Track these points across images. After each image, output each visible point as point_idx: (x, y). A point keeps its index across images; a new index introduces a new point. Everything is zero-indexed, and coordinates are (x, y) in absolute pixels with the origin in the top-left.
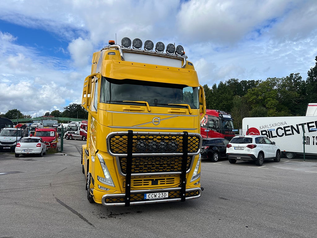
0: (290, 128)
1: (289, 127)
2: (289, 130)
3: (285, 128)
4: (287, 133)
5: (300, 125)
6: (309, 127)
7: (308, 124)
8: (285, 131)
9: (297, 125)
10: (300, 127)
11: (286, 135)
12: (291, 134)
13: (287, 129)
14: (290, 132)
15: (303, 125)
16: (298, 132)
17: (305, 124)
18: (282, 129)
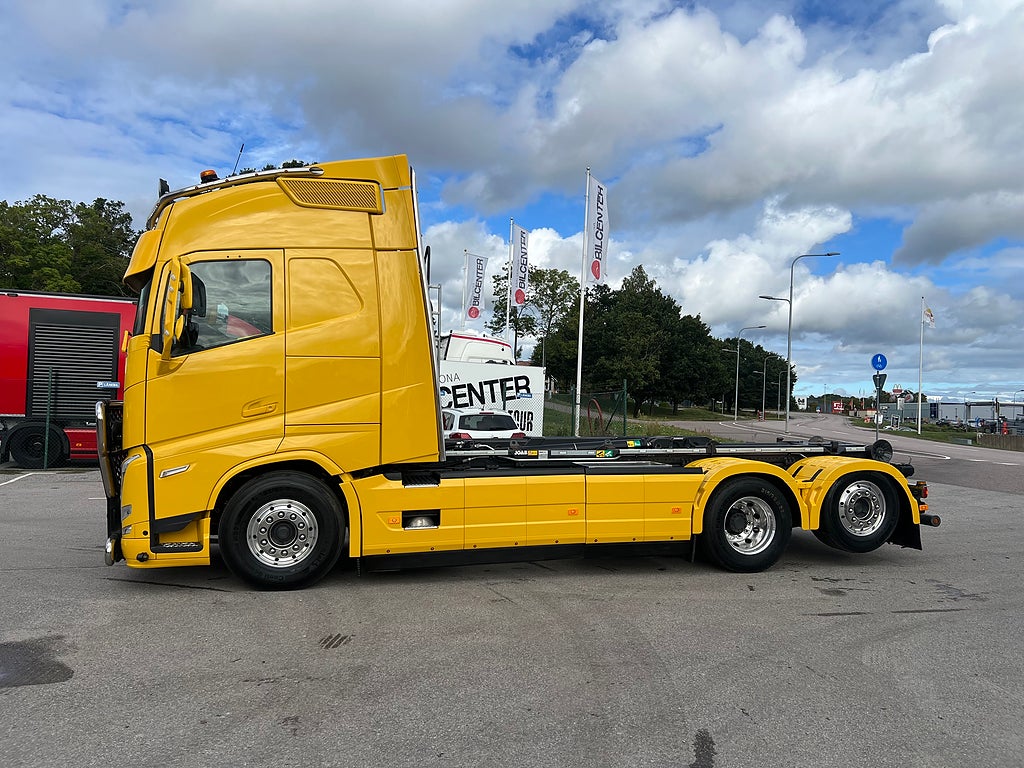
0: (465, 390)
1: (464, 386)
2: (464, 395)
3: (454, 388)
4: (460, 401)
5: (486, 383)
6: (504, 389)
7: (503, 382)
8: (456, 397)
9: (480, 383)
10: (487, 388)
11: (457, 406)
12: (466, 405)
13: (458, 391)
14: (466, 400)
15: (491, 383)
16: (482, 401)
17: (496, 381)
18: (449, 392)
